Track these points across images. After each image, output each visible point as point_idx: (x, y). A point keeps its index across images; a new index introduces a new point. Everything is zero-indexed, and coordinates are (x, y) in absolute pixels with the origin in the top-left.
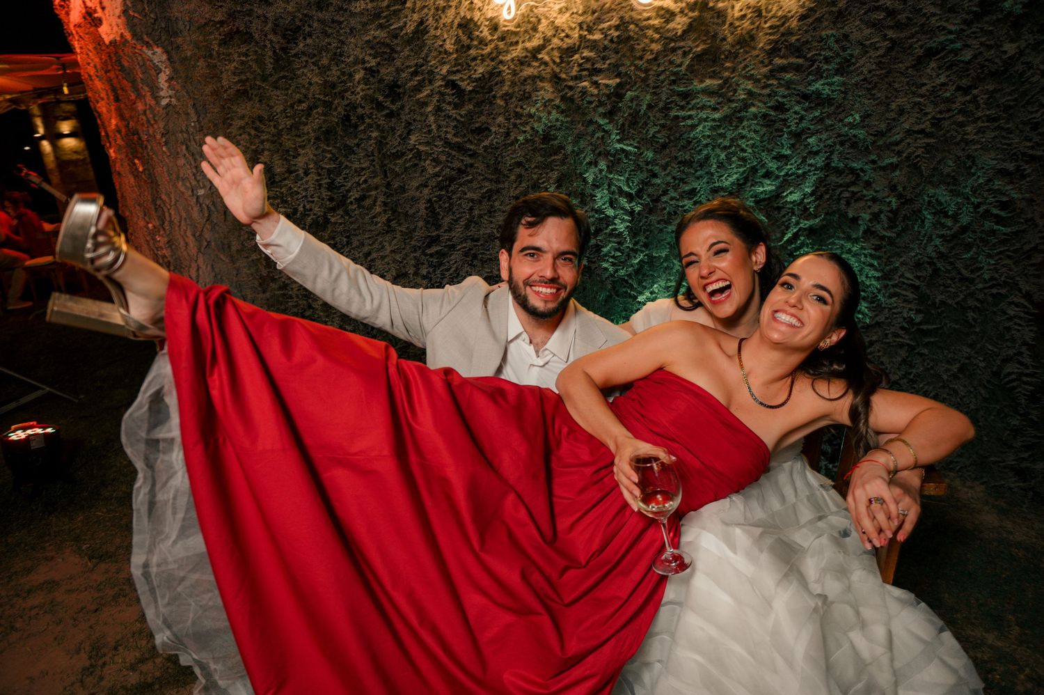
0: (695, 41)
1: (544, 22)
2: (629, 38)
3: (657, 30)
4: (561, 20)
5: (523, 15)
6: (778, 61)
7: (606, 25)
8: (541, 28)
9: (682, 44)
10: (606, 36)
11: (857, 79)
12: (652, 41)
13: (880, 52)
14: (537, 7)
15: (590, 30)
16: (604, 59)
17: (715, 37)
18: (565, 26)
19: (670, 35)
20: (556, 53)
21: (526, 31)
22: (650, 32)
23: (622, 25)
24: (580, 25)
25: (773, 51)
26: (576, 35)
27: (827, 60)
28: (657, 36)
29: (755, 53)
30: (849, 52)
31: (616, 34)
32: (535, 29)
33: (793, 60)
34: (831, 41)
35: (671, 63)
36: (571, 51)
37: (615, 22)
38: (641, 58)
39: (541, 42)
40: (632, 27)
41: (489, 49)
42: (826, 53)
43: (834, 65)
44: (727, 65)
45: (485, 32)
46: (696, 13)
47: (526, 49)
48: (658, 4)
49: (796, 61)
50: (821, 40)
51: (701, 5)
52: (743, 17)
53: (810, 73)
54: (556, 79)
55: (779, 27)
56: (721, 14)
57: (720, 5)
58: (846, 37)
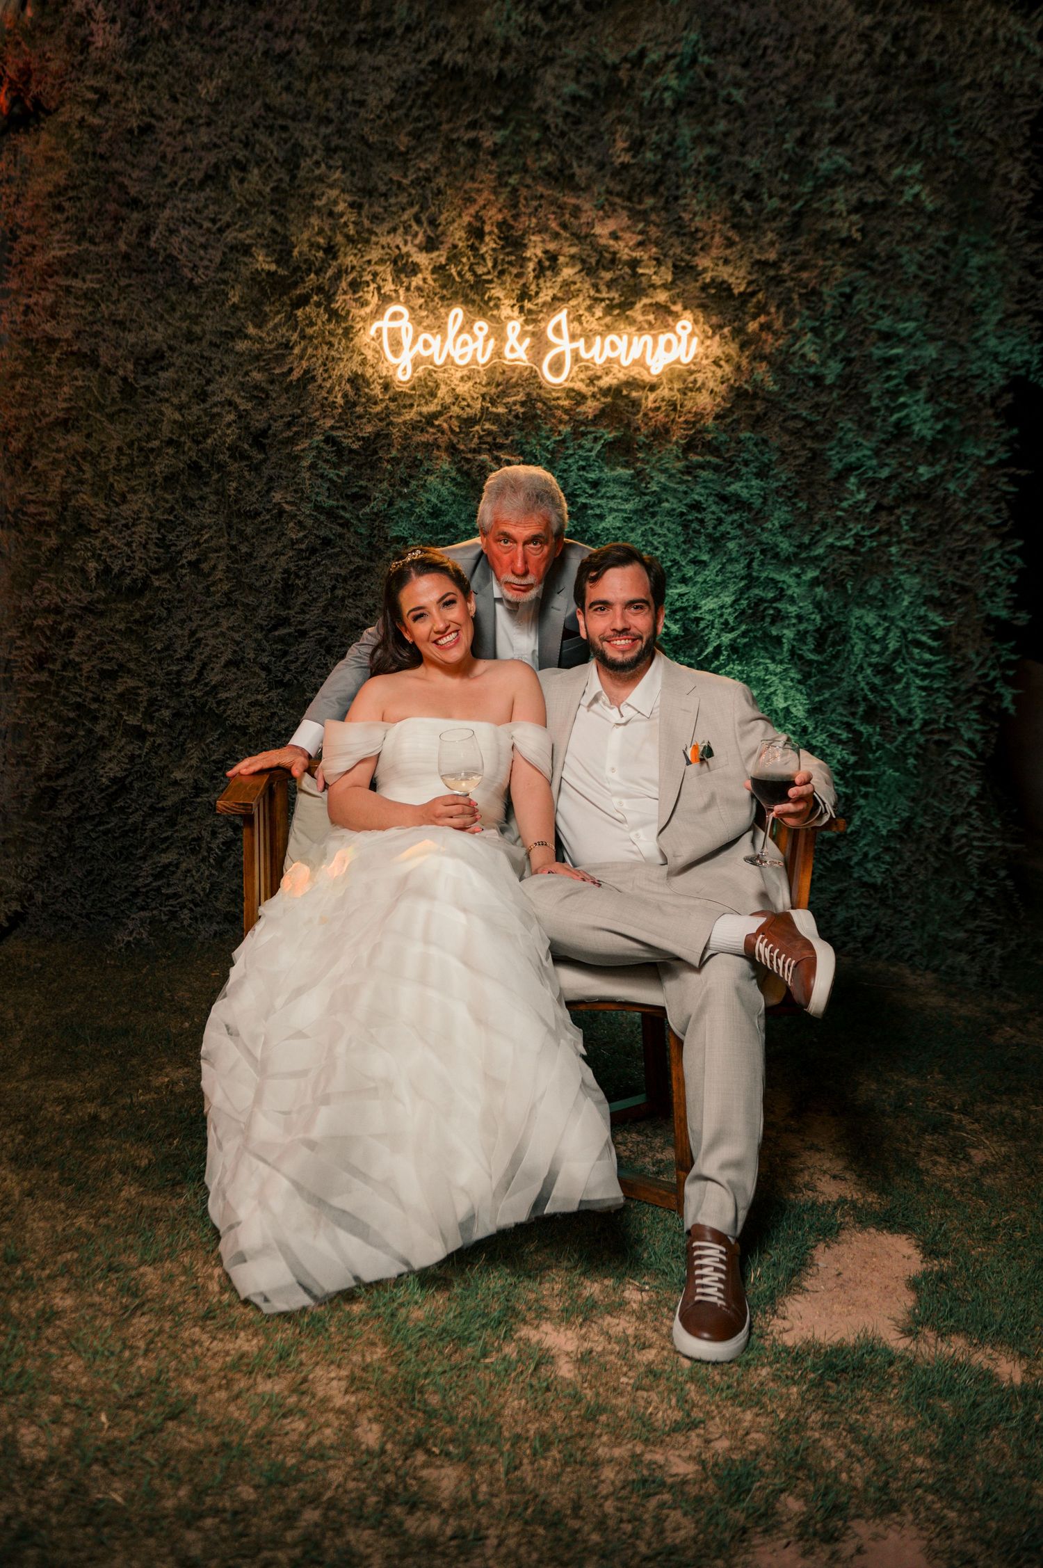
0: (607, 427)
1: (444, 388)
2: (535, 416)
3: (566, 411)
4: (462, 389)
5: (419, 379)
6: (695, 458)
7: (511, 400)
8: (440, 394)
9: (592, 429)
10: (510, 412)
11: (776, 484)
12: (561, 422)
13: (801, 461)
14: (436, 372)
15: (493, 402)
16: (507, 435)
17: (628, 425)
18: (467, 396)
19: (581, 417)
20: (455, 423)
21: (422, 396)
22: (559, 413)
23: (529, 402)
24: (483, 396)
25: (689, 447)
26: (478, 405)
27: (746, 463)
28: (566, 418)
29: (669, 446)
30: (766, 456)
31: (521, 410)
32: (433, 394)
33: (709, 458)
34: (750, 445)
35: (581, 447)
36: (470, 422)
37: (521, 397)
38: (548, 438)
39: (439, 408)
40: (539, 405)
41: (378, 409)
42: (745, 455)
43: (753, 468)
44: (641, 455)
45: (377, 390)
46: (609, 400)
47: (420, 414)
48: (569, 385)
49: (714, 460)
50: (739, 442)
51: (614, 392)
52: (658, 409)
53: (729, 474)
54: (452, 449)
55: (694, 423)
56: (635, 404)
57: (634, 394)
58: (765, 442)
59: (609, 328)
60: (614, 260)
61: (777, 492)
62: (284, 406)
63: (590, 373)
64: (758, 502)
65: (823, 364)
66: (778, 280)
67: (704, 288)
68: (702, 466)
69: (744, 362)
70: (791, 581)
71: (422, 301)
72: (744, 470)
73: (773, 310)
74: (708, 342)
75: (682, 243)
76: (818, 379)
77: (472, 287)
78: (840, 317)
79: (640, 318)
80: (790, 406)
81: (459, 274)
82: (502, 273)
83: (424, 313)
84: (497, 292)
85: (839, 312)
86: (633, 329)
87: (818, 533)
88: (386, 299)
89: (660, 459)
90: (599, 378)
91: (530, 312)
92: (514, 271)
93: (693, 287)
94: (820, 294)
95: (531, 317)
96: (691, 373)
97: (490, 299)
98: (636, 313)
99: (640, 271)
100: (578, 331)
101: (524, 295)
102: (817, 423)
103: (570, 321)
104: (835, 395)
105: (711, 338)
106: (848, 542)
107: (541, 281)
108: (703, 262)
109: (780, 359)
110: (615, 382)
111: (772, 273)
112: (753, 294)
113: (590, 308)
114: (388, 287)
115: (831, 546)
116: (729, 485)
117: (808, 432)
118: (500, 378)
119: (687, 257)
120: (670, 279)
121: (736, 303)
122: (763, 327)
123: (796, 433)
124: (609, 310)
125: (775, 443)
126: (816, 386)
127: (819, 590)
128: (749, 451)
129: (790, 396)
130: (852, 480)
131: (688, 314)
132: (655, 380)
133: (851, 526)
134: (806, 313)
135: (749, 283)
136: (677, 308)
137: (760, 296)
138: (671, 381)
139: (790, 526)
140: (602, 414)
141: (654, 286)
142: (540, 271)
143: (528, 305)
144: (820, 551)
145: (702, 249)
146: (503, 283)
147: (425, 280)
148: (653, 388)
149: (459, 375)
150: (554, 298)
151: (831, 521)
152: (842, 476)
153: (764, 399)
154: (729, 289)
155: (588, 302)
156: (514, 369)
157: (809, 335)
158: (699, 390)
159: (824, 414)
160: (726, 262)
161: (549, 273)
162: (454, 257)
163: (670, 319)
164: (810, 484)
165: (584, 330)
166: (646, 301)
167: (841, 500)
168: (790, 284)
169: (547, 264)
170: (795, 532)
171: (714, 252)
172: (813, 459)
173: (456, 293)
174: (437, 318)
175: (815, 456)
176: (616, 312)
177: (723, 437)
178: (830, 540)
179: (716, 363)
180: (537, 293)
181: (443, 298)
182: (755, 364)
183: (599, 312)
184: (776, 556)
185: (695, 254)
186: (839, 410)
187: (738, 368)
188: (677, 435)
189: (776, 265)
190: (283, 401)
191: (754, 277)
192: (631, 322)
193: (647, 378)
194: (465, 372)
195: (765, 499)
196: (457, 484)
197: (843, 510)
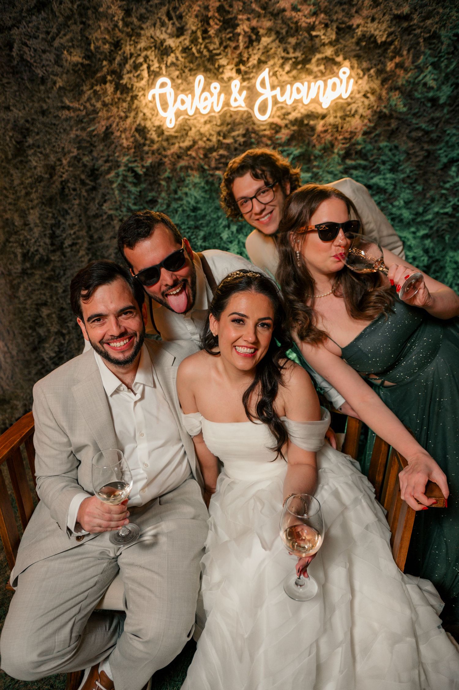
0: (295, 146)
1: (194, 130)
3: (270, 138)
4: (205, 129)
5: (180, 125)
6: (349, 162)
7: (236, 134)
8: (192, 133)
9: (286, 148)
10: (236, 141)
11: (402, 176)
13: (420, 158)
14: (189, 120)
17: (308, 144)
18: (207, 134)
19: (279, 141)
20: (201, 152)
21: (181, 136)
22: (265, 140)
23: (247, 134)
24: (219, 134)
25: (347, 155)
26: (214, 139)
27: (384, 163)
29: (334, 156)
30: (397, 157)
31: (243, 139)
32: (188, 134)
33: (359, 161)
34: (387, 151)
36: (210, 150)
37: (242, 131)
39: (191, 143)
40: (253, 135)
41: (155, 147)
42: (384, 158)
43: (388, 166)
44: (316, 163)
45: (154, 136)
46: (295, 128)
47: (180, 147)
48: (271, 120)
49: (362, 162)
50: (379, 149)
51: (299, 122)
52: (326, 131)
53: (372, 171)
54: (202, 170)
55: (351, 139)
56: (313, 129)
57: (312, 123)
58: (396, 147)
59: (295, 79)
60: (298, 29)
61: (403, 180)
62: (102, 151)
63: (284, 111)
64: (390, 188)
65: (439, 89)
66: (408, 31)
67: (358, 43)
68: (355, 168)
69: (384, 93)
70: (410, 236)
71: (177, 73)
72: (382, 167)
73: (405, 53)
74: (360, 81)
75: (343, 10)
76: (434, 101)
77: (209, 60)
78: (453, 53)
79: (315, 69)
80: (414, 121)
81: (199, 51)
82: (226, 47)
83: (179, 81)
84: (223, 61)
85: (452, 49)
86: (311, 78)
87: (429, 205)
88: (154, 75)
89: (329, 164)
90: (289, 114)
91: (246, 73)
92: (233, 45)
93: (350, 42)
94: (439, 37)
95: (245, 76)
96: (349, 104)
97: (220, 67)
98: (312, 66)
99: (314, 33)
100: (276, 83)
101: (241, 62)
102: (432, 132)
103: (270, 77)
104: (445, 111)
105: (361, 78)
106: (449, 210)
107: (250, 49)
108: (356, 21)
109: (409, 89)
110: (299, 115)
111: (405, 25)
112: (391, 43)
113: (282, 66)
114: (155, 66)
115: (437, 213)
116: (372, 178)
117: (426, 139)
118: (229, 120)
119: (346, 19)
120: (334, 37)
121: (380, 51)
122: (398, 66)
123: (417, 140)
124: (295, 64)
125: (403, 148)
126: (433, 106)
127: (427, 242)
128: (385, 155)
129: (415, 114)
130: (454, 169)
131: (347, 63)
132: (325, 112)
133: (451, 199)
134: (428, 52)
135: (389, 35)
136: (339, 59)
137: (396, 43)
138: (335, 111)
139: (411, 202)
140: (292, 139)
141: (324, 45)
142: (250, 43)
143: (242, 68)
144: (430, 217)
145: (357, 12)
146: (226, 55)
147: (177, 59)
148: (324, 117)
149: (202, 120)
150: (260, 62)
151: (437, 197)
152: (446, 167)
153: (397, 118)
154: (375, 41)
155: (281, 61)
156: (237, 113)
157: (430, 68)
158: (353, 116)
159: (437, 125)
160: (373, 20)
161: (255, 44)
162: (194, 41)
163: (335, 68)
164: (425, 173)
165: (279, 82)
166: (318, 56)
167: (445, 183)
168: (418, 31)
169: (254, 37)
170: (414, 205)
171: (365, 13)
172: (427, 157)
173: (198, 65)
174: (188, 84)
175: (429, 154)
176: (300, 67)
177: (369, 147)
178: (436, 210)
179: (365, 96)
180: (248, 59)
181: (191, 70)
182: (391, 94)
183: (287, 68)
184: (401, 221)
185: (351, 17)
186: (447, 122)
187: (380, 98)
188: (339, 149)
189: (407, 18)
190: (101, 147)
191: (392, 29)
192: (309, 72)
193: (320, 111)
194: (206, 118)
195: (395, 185)
196: (206, 191)
197: (447, 189)
